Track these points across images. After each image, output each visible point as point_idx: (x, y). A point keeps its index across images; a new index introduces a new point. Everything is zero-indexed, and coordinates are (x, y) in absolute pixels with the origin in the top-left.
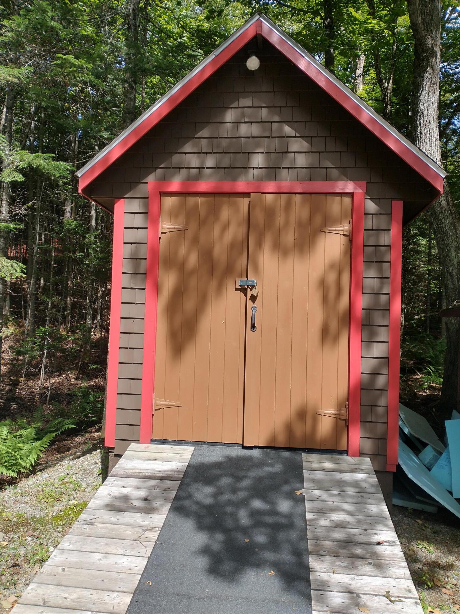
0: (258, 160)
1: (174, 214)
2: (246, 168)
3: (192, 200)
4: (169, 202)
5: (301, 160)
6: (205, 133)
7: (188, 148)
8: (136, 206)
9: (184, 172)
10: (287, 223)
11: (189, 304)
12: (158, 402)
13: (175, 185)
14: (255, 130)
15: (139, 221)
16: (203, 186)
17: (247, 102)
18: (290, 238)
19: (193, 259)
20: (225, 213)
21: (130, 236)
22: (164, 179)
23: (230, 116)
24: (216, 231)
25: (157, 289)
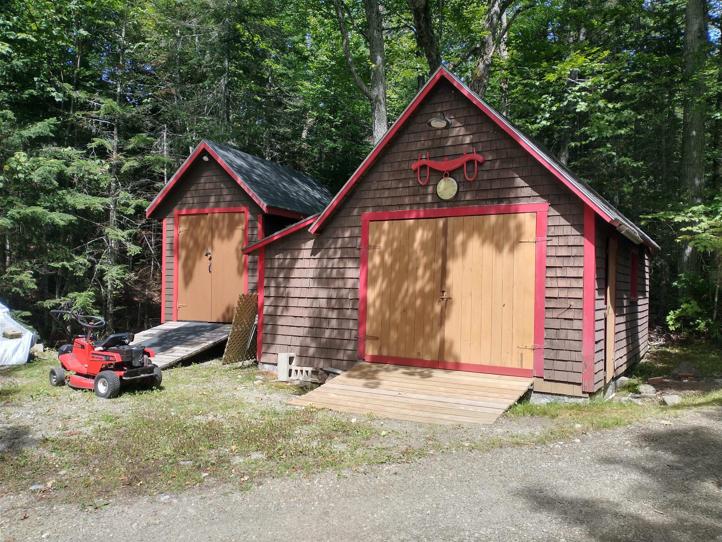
0: (213, 199)
1: (185, 223)
2: (208, 202)
3: (190, 217)
4: (183, 218)
5: (228, 198)
6: (192, 188)
7: (189, 195)
8: (171, 221)
9: (187, 205)
10: (223, 226)
11: (190, 263)
12: (179, 304)
13: (184, 212)
14: (211, 186)
15: (171, 227)
16: (194, 211)
17: (207, 174)
18: (225, 232)
19: (191, 244)
20: (202, 223)
21: (170, 234)
22: (180, 209)
23: (203, 180)
24: (199, 230)
25: (178, 258)
